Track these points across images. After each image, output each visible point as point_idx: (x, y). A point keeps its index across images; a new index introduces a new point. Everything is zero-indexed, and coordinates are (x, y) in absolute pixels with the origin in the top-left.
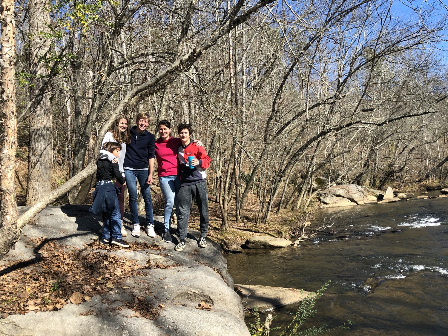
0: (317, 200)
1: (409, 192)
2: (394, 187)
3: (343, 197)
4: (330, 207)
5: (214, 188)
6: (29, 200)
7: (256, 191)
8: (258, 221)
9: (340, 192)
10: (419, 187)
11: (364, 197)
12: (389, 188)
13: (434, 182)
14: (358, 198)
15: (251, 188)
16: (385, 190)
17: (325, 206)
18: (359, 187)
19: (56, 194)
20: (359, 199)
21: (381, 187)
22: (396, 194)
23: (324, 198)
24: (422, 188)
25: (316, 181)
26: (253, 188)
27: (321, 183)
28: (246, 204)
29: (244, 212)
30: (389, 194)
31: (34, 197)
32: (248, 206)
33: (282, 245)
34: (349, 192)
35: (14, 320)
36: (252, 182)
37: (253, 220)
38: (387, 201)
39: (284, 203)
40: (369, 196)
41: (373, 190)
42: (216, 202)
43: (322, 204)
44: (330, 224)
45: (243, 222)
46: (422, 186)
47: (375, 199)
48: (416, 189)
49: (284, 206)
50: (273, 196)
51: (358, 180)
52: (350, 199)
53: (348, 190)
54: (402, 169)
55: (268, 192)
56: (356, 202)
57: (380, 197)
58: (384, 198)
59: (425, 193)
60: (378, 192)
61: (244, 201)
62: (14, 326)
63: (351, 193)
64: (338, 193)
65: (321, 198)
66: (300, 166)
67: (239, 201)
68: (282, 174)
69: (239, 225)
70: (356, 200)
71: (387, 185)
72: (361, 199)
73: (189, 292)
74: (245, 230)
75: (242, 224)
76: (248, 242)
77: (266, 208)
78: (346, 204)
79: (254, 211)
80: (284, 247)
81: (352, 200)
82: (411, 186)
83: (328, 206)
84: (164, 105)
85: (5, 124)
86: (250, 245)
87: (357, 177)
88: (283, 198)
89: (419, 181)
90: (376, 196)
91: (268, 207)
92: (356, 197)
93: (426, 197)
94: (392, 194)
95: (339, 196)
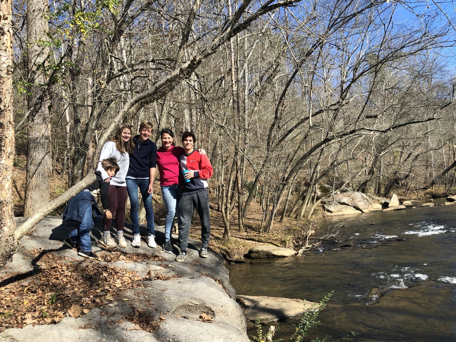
0: (321, 208)
1: (415, 199)
2: (399, 195)
3: (348, 205)
4: (335, 216)
5: (216, 196)
6: (27, 210)
7: (259, 200)
8: (261, 230)
9: (345, 200)
10: (425, 195)
11: (369, 205)
12: (394, 195)
13: (440, 189)
14: (362, 206)
15: (254, 196)
16: (391, 198)
17: (329, 214)
18: (364, 195)
19: (54, 204)
20: (364, 207)
21: (387, 195)
22: (401, 202)
23: (328, 206)
24: (427, 196)
25: (320, 189)
26: (256, 196)
27: (325, 191)
28: (249, 213)
29: (247, 221)
30: (394, 202)
31: (32, 207)
32: (251, 214)
33: (286, 255)
34: (353, 200)
35: (12, 334)
36: (254, 190)
37: (256, 229)
38: (392, 209)
39: (287, 211)
40: (374, 204)
41: (378, 198)
42: (218, 210)
43: (326, 212)
44: (334, 233)
45: (246, 231)
46: (427, 193)
47: (380, 206)
48: (421, 196)
49: (288, 214)
50: (276, 205)
51: (362, 188)
52: (354, 207)
53: (352, 198)
54: (407, 177)
55: (272, 200)
56: (361, 210)
57: (385, 205)
58: (389, 206)
59: (431, 201)
60: (384, 200)
61: (247, 210)
62: (12, 340)
63: (356, 200)
64: (343, 201)
65: (326, 206)
66: (303, 174)
67: (241, 209)
68: (285, 181)
69: (242, 234)
70: (361, 208)
71: (392, 193)
72: (366, 207)
73: (190, 304)
74: (248, 239)
75: (245, 234)
76: (251, 252)
77: (269, 216)
78: (350, 212)
79: (258, 220)
80: (287, 257)
81: (357, 209)
82: (416, 194)
83: (333, 214)
84: (165, 112)
85: (3, 134)
86: (253, 255)
87: (362, 185)
88: (287, 207)
89: (425, 189)
90: (381, 204)
91: (272, 216)
92: (361, 205)
93: (431, 205)
94: (398, 202)
95: (344, 204)
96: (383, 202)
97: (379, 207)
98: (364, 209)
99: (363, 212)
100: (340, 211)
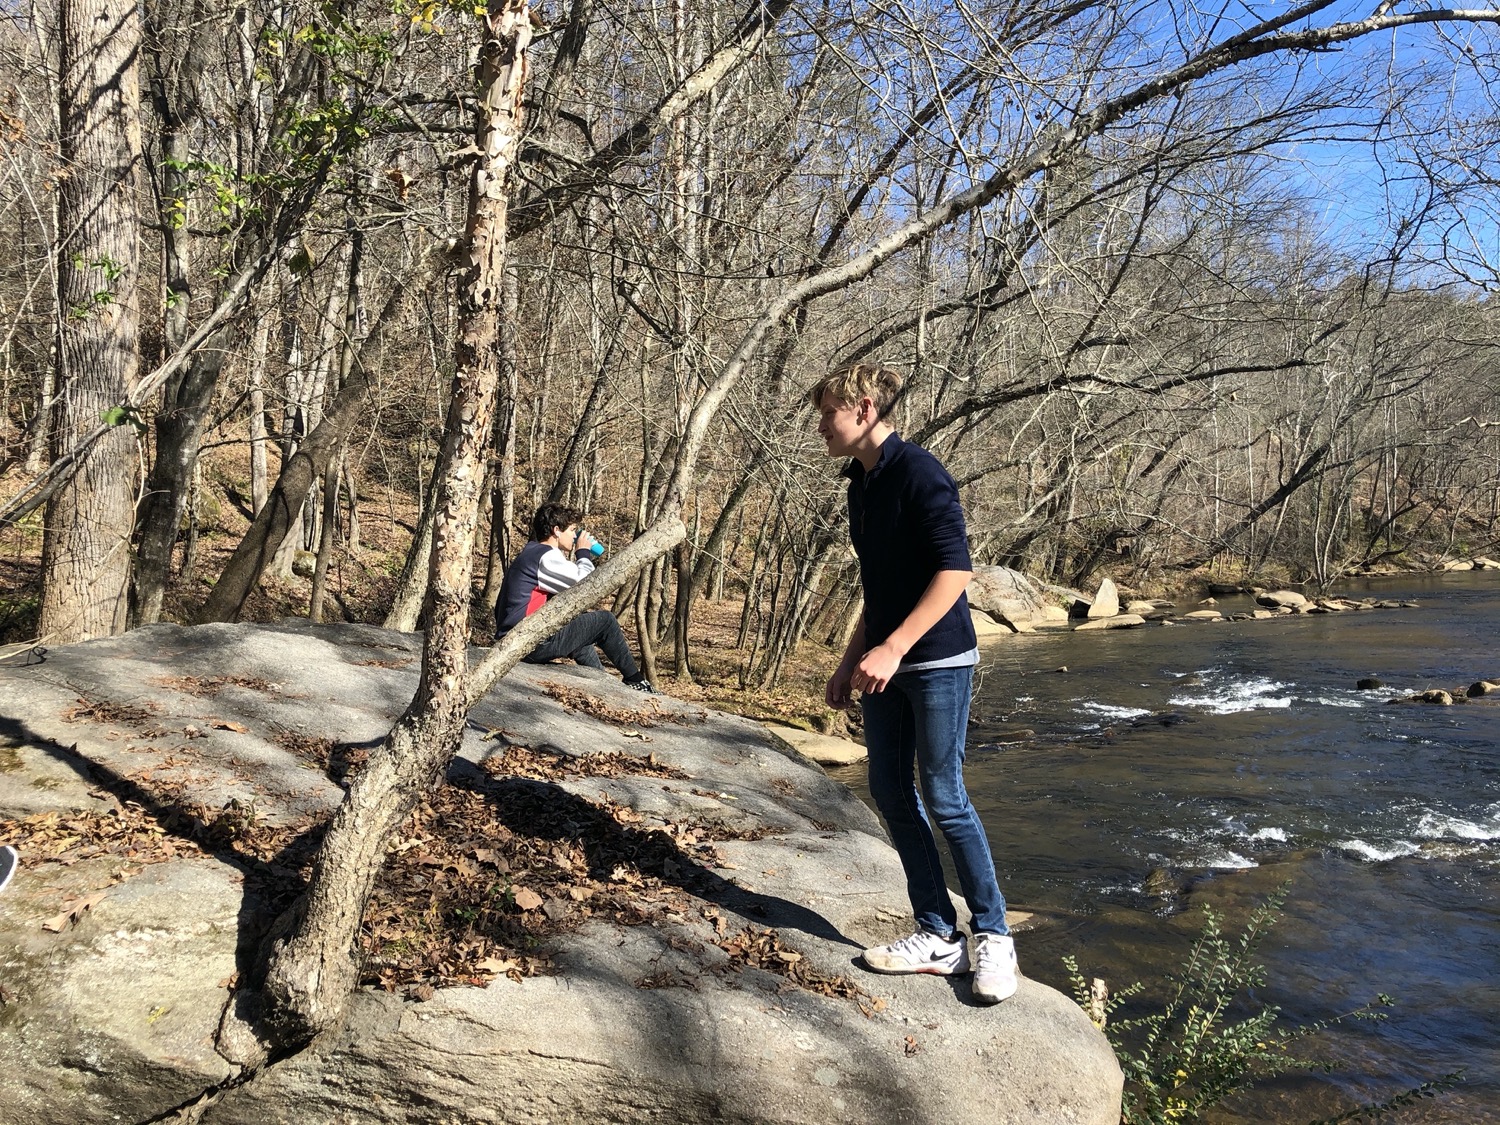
1: (1162, 597)
2: (1116, 581)
8: (748, 680)
10: (1188, 584)
11: (1035, 609)
12: (1107, 582)
13: (1229, 569)
14: (1015, 611)
16: (1094, 592)
18: (1018, 576)
20: (1017, 615)
21: (1081, 580)
22: (1124, 602)
24: (1197, 588)
30: (1105, 604)
33: (840, 759)
34: (988, 591)
38: (1104, 624)
40: (1047, 607)
41: (1056, 589)
45: (698, 682)
46: (1195, 580)
47: (1065, 615)
48: (1178, 588)
51: (1015, 555)
52: (991, 613)
53: (986, 586)
54: (1146, 526)
56: (1010, 625)
57: (1079, 612)
58: (1091, 613)
59: (1208, 603)
60: (1073, 596)
63: (995, 594)
69: (687, 691)
70: (1009, 617)
71: (1097, 574)
72: (1024, 614)
81: (998, 618)
82: (1165, 580)
87: (1014, 546)
89: (1190, 565)
90: (1065, 606)
92: (1010, 608)
93: (1214, 616)
94: (1115, 607)
96: (1072, 600)
97: (1059, 616)
98: (1019, 620)
99: (1015, 631)
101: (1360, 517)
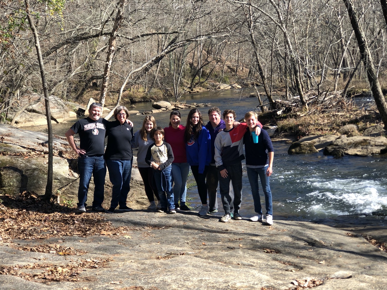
3: (38, 112)
9: (34, 105)
11: (65, 112)
12: (92, 99)
13: (139, 92)
14: (57, 114)
40: (69, 112)
46: (125, 97)
53: (43, 103)
56: (56, 120)
57: (80, 113)
58: (86, 113)
59: (132, 107)
60: (77, 106)
64: (31, 107)
70: (55, 117)
71: (85, 96)
72: (60, 115)
78: (41, 122)
83: (19, 126)
92: (55, 113)
95: (34, 111)
96: (77, 108)
97: (73, 115)
98: (59, 118)
99: (58, 123)
100: (29, 121)
101: (188, 67)
